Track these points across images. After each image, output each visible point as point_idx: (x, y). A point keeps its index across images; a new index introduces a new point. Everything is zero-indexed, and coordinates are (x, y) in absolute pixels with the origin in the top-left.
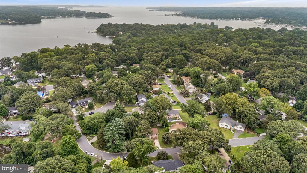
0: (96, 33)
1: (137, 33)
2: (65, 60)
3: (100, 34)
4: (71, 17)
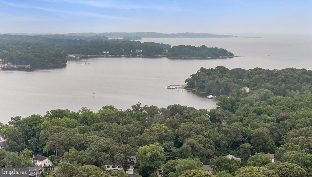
0: (184, 90)
1: (288, 90)
2: (97, 132)
3: (193, 91)
4: (134, 56)
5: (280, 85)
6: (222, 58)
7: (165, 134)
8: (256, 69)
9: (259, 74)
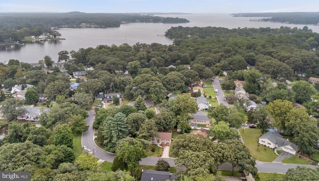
0: (164, 36)
2: (113, 55)
3: (168, 37)
4: (149, 22)
5: (203, 34)
6: (185, 23)
7: (143, 56)
8: (195, 27)
9: (195, 29)
